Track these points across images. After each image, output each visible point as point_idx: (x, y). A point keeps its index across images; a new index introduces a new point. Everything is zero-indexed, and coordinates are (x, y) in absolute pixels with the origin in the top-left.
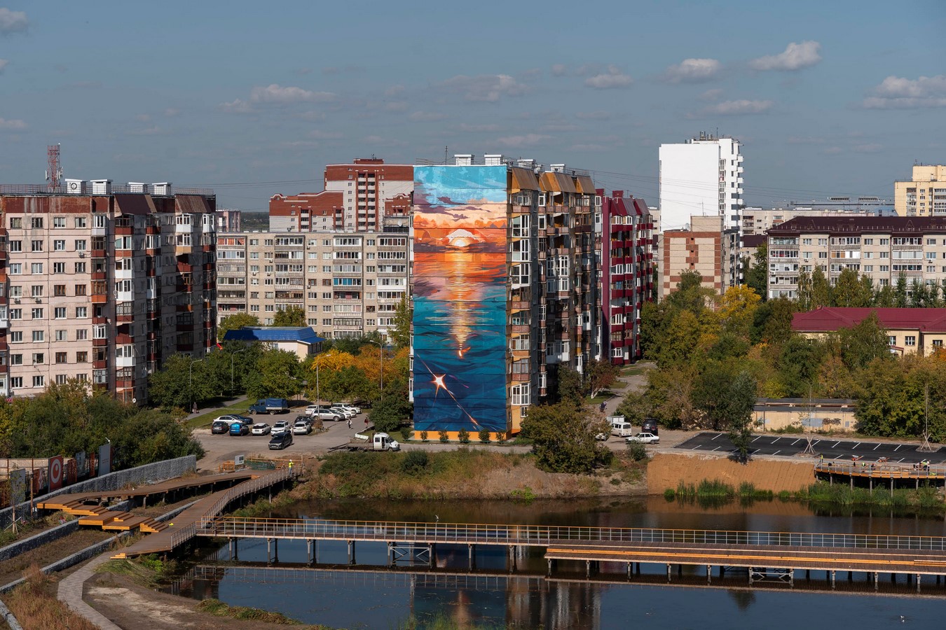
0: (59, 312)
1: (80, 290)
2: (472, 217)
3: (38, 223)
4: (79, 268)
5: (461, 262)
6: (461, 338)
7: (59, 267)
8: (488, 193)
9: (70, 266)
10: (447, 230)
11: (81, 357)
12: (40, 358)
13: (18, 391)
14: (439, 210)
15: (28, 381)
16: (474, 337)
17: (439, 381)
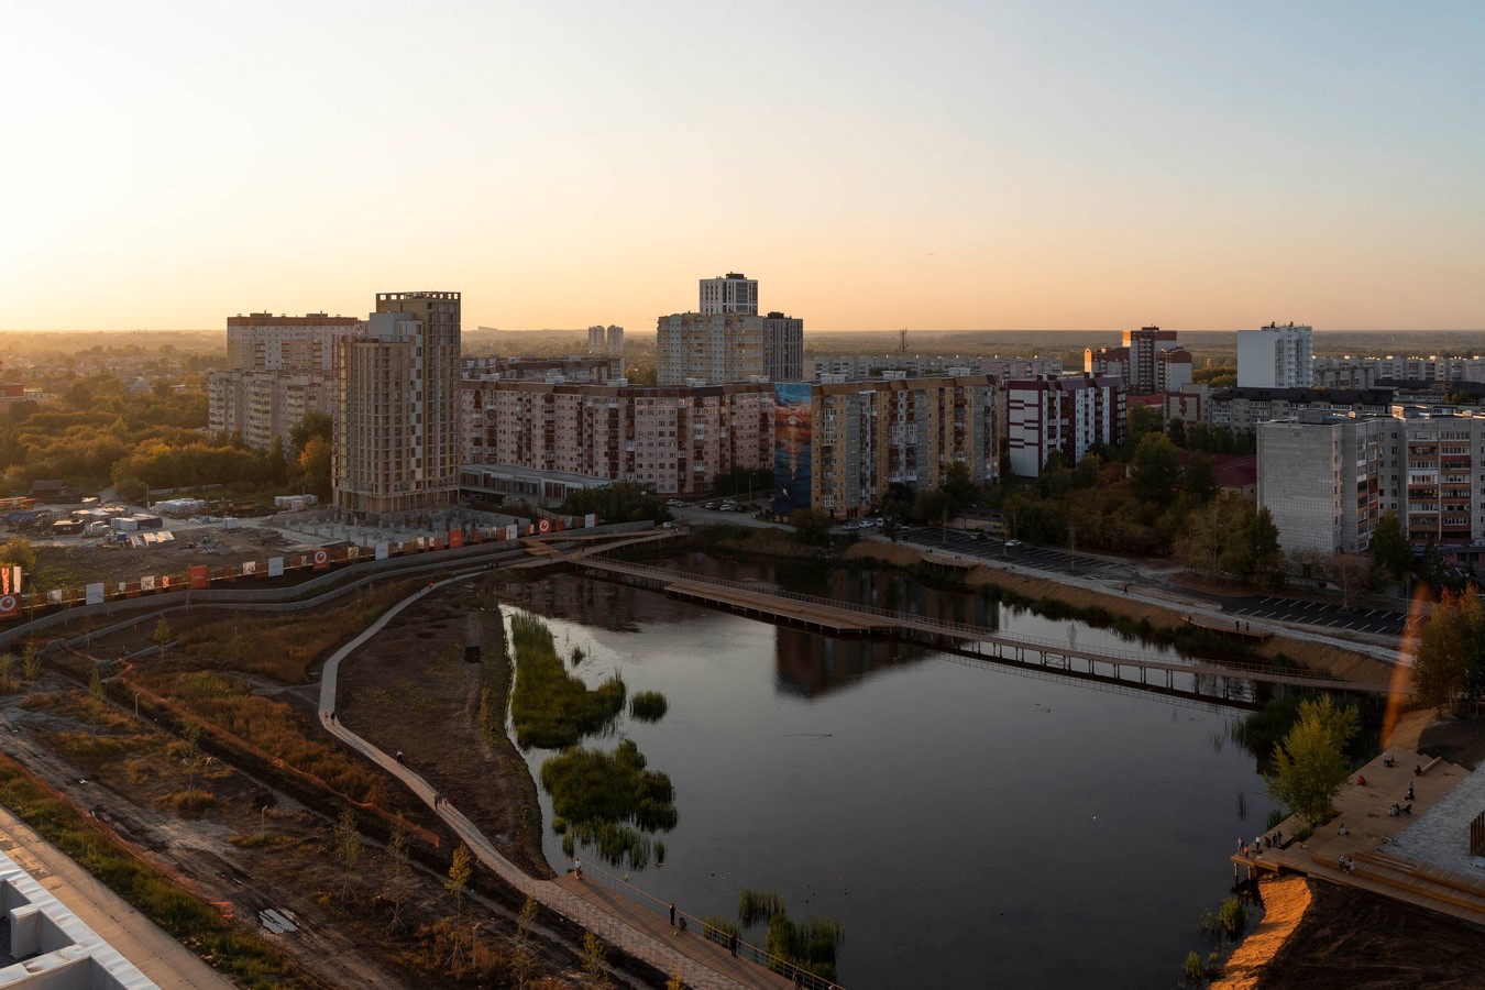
0: (661, 444)
1: (672, 434)
2: (798, 410)
3: (651, 402)
4: (672, 424)
5: (793, 430)
6: (794, 470)
7: (662, 424)
8: (804, 398)
9: (667, 423)
10: (788, 416)
11: (672, 466)
12: (652, 466)
13: (640, 481)
14: (785, 405)
15: (645, 476)
16: (798, 470)
17: (785, 491)
